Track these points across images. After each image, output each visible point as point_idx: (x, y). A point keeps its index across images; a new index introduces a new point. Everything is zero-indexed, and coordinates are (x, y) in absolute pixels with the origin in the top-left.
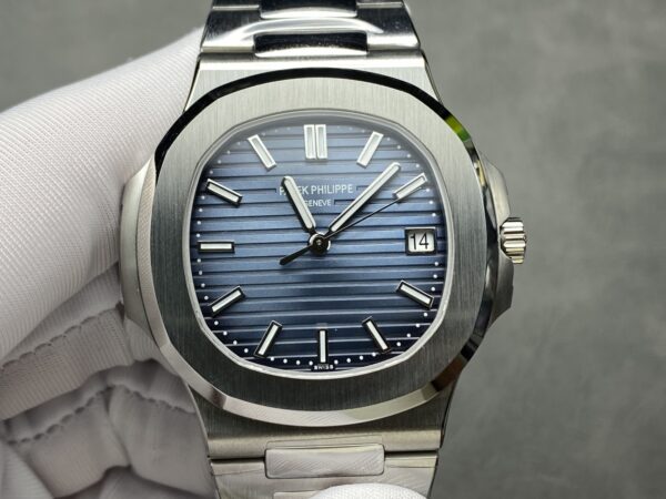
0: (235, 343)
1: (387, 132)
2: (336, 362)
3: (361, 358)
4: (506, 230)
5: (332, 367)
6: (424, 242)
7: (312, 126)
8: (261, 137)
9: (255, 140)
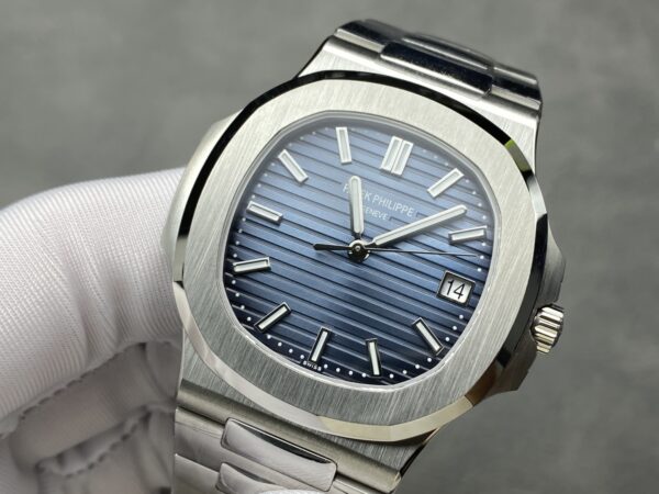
0: (243, 307)
1: (468, 174)
2: (326, 366)
3: (351, 373)
4: (543, 314)
5: (320, 369)
6: (459, 291)
7: (400, 140)
8: (349, 131)
9: (341, 132)
